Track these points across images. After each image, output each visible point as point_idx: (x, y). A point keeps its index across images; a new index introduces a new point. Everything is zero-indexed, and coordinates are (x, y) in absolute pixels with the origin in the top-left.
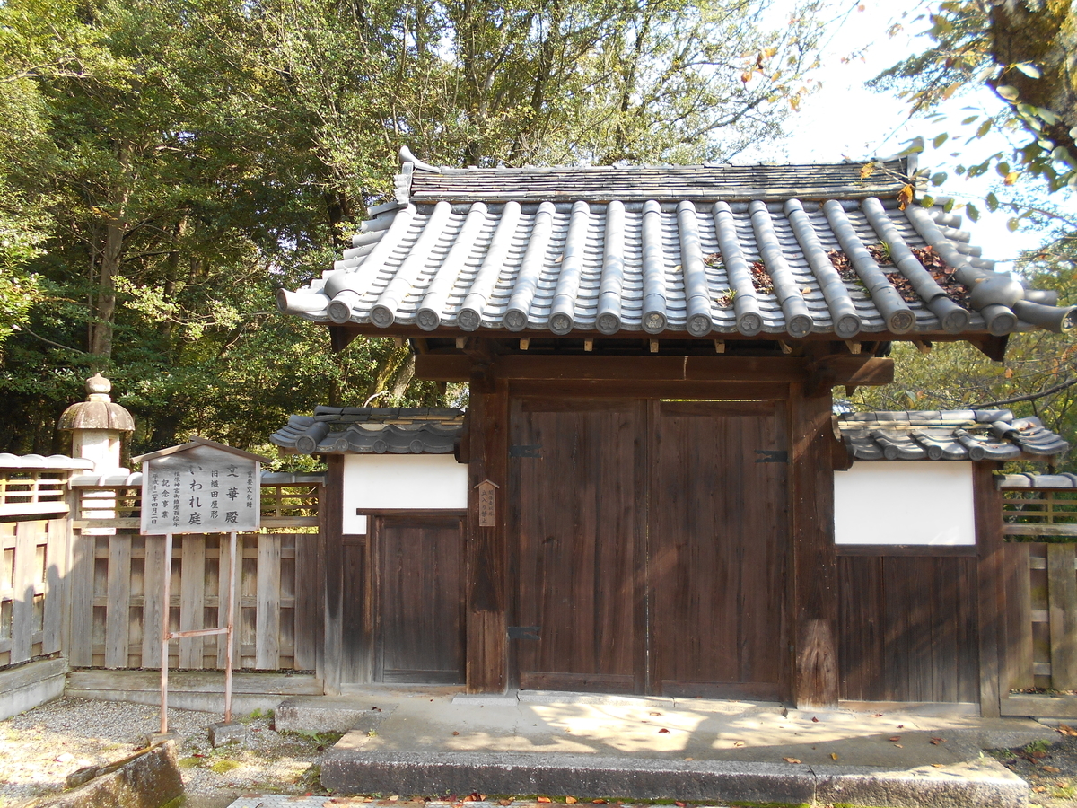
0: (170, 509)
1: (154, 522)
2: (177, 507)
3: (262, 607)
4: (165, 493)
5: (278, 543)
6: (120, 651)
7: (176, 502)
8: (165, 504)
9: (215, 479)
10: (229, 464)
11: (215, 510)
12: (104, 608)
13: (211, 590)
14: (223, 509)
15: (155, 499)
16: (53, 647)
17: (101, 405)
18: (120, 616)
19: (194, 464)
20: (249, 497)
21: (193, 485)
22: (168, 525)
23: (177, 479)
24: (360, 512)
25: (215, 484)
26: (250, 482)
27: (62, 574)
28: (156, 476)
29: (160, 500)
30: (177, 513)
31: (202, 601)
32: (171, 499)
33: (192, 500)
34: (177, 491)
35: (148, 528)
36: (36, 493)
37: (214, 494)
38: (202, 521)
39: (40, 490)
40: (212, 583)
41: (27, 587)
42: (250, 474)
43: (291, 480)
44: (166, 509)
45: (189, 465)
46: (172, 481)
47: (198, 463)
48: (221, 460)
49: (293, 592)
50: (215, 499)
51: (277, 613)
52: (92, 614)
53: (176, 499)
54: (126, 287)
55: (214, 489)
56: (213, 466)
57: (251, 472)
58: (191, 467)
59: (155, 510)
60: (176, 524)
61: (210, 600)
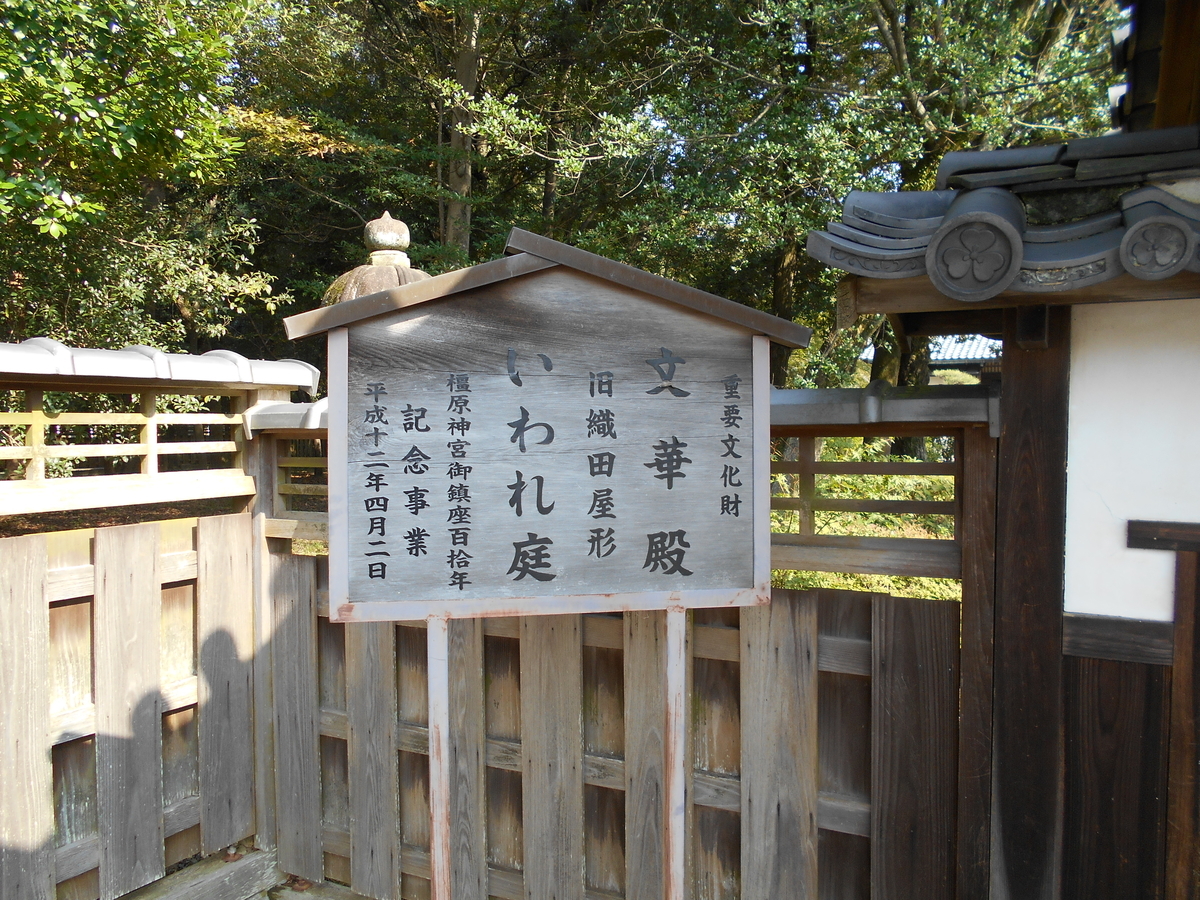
0: (436, 520)
1: (378, 571)
2: (460, 514)
3: (759, 821)
4: (415, 459)
5: (809, 621)
6: (381, 858)
7: (459, 493)
8: (417, 500)
9: (600, 403)
10: (652, 345)
11: (604, 524)
12: (343, 744)
13: (602, 740)
14: (632, 524)
15: (376, 481)
16: (231, 833)
17: (389, 270)
18: (378, 770)
19: (524, 346)
20: (729, 474)
21: (520, 427)
22: (430, 582)
23: (460, 403)
24: (1141, 535)
25: (602, 423)
26: (731, 416)
27: (245, 650)
28: (377, 392)
29: (396, 487)
30: (460, 536)
31: (579, 767)
32: (436, 482)
33: (518, 487)
34: (458, 449)
35: (354, 596)
36: (151, 448)
37: (601, 464)
38: (557, 564)
39: (161, 440)
40: (605, 717)
41: (137, 697)
42: (731, 386)
43: (861, 411)
44: (421, 521)
45: (501, 347)
46: (439, 411)
47: (538, 341)
48: (624, 330)
49: (861, 780)
50: (602, 481)
51: (809, 845)
52: (317, 753)
53: (457, 481)
54: (458, 97)
55: (600, 443)
56: (594, 354)
57: (734, 381)
58: (510, 358)
59: (378, 525)
60: (459, 580)
61: (601, 768)
